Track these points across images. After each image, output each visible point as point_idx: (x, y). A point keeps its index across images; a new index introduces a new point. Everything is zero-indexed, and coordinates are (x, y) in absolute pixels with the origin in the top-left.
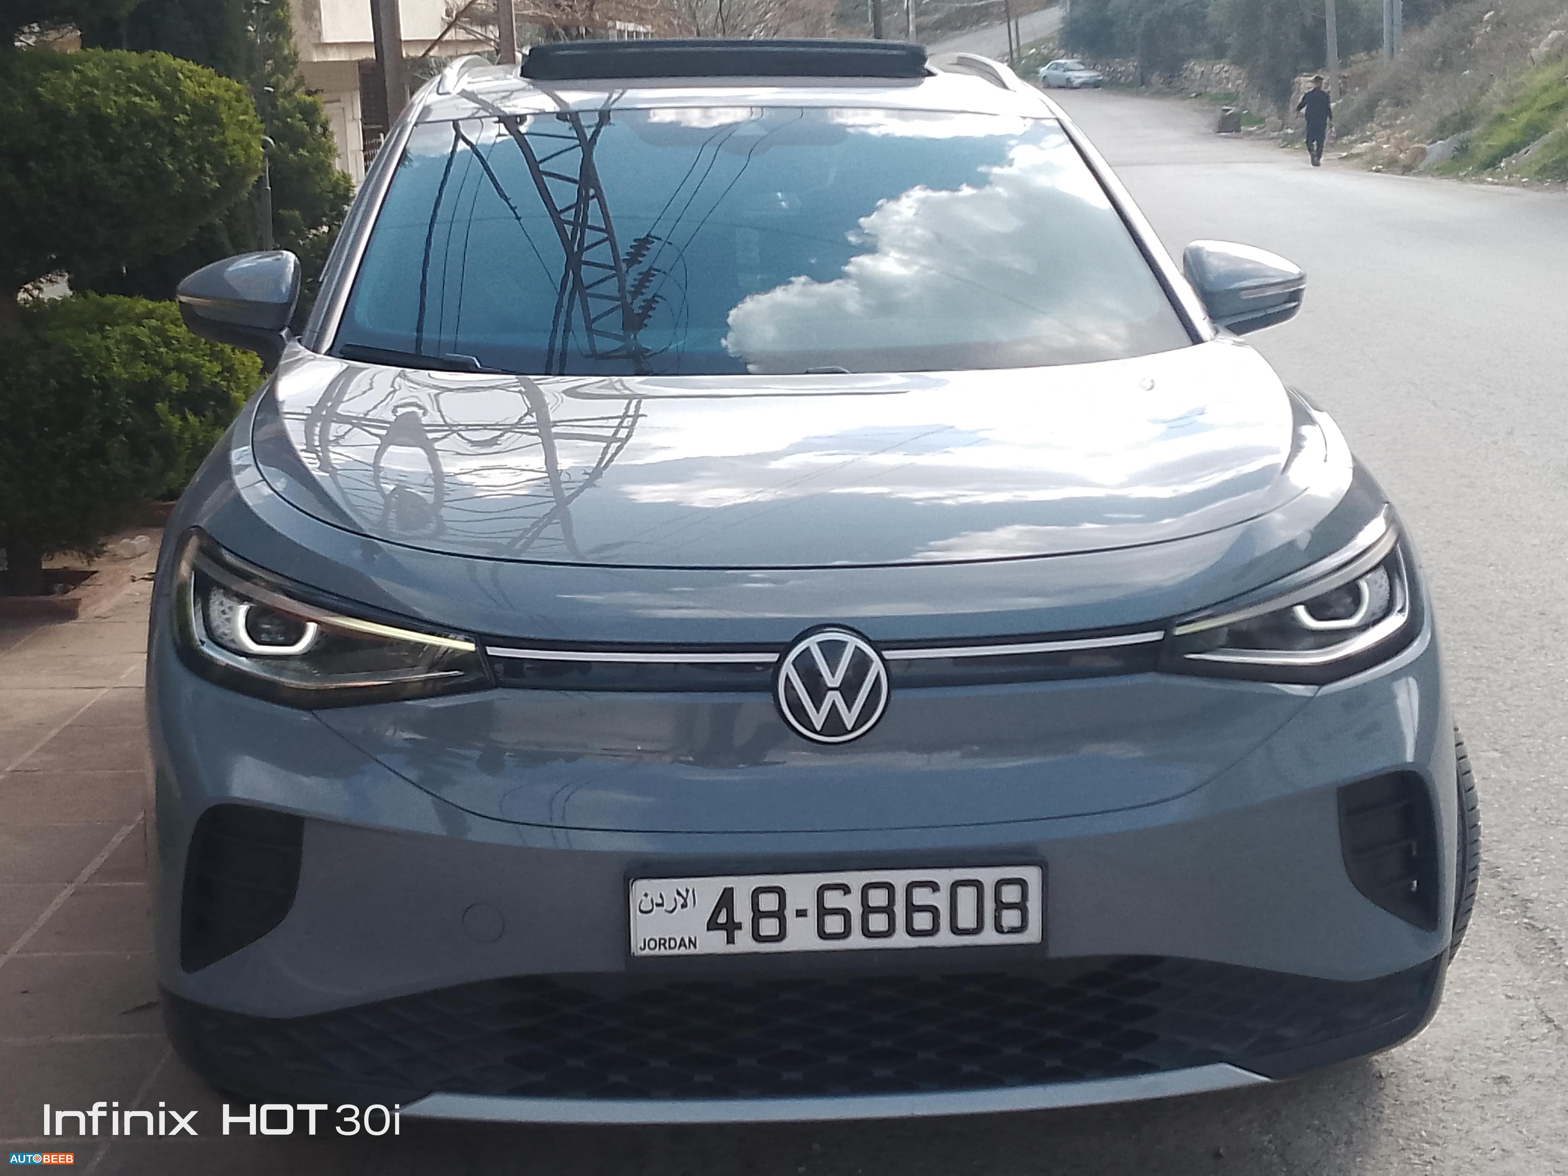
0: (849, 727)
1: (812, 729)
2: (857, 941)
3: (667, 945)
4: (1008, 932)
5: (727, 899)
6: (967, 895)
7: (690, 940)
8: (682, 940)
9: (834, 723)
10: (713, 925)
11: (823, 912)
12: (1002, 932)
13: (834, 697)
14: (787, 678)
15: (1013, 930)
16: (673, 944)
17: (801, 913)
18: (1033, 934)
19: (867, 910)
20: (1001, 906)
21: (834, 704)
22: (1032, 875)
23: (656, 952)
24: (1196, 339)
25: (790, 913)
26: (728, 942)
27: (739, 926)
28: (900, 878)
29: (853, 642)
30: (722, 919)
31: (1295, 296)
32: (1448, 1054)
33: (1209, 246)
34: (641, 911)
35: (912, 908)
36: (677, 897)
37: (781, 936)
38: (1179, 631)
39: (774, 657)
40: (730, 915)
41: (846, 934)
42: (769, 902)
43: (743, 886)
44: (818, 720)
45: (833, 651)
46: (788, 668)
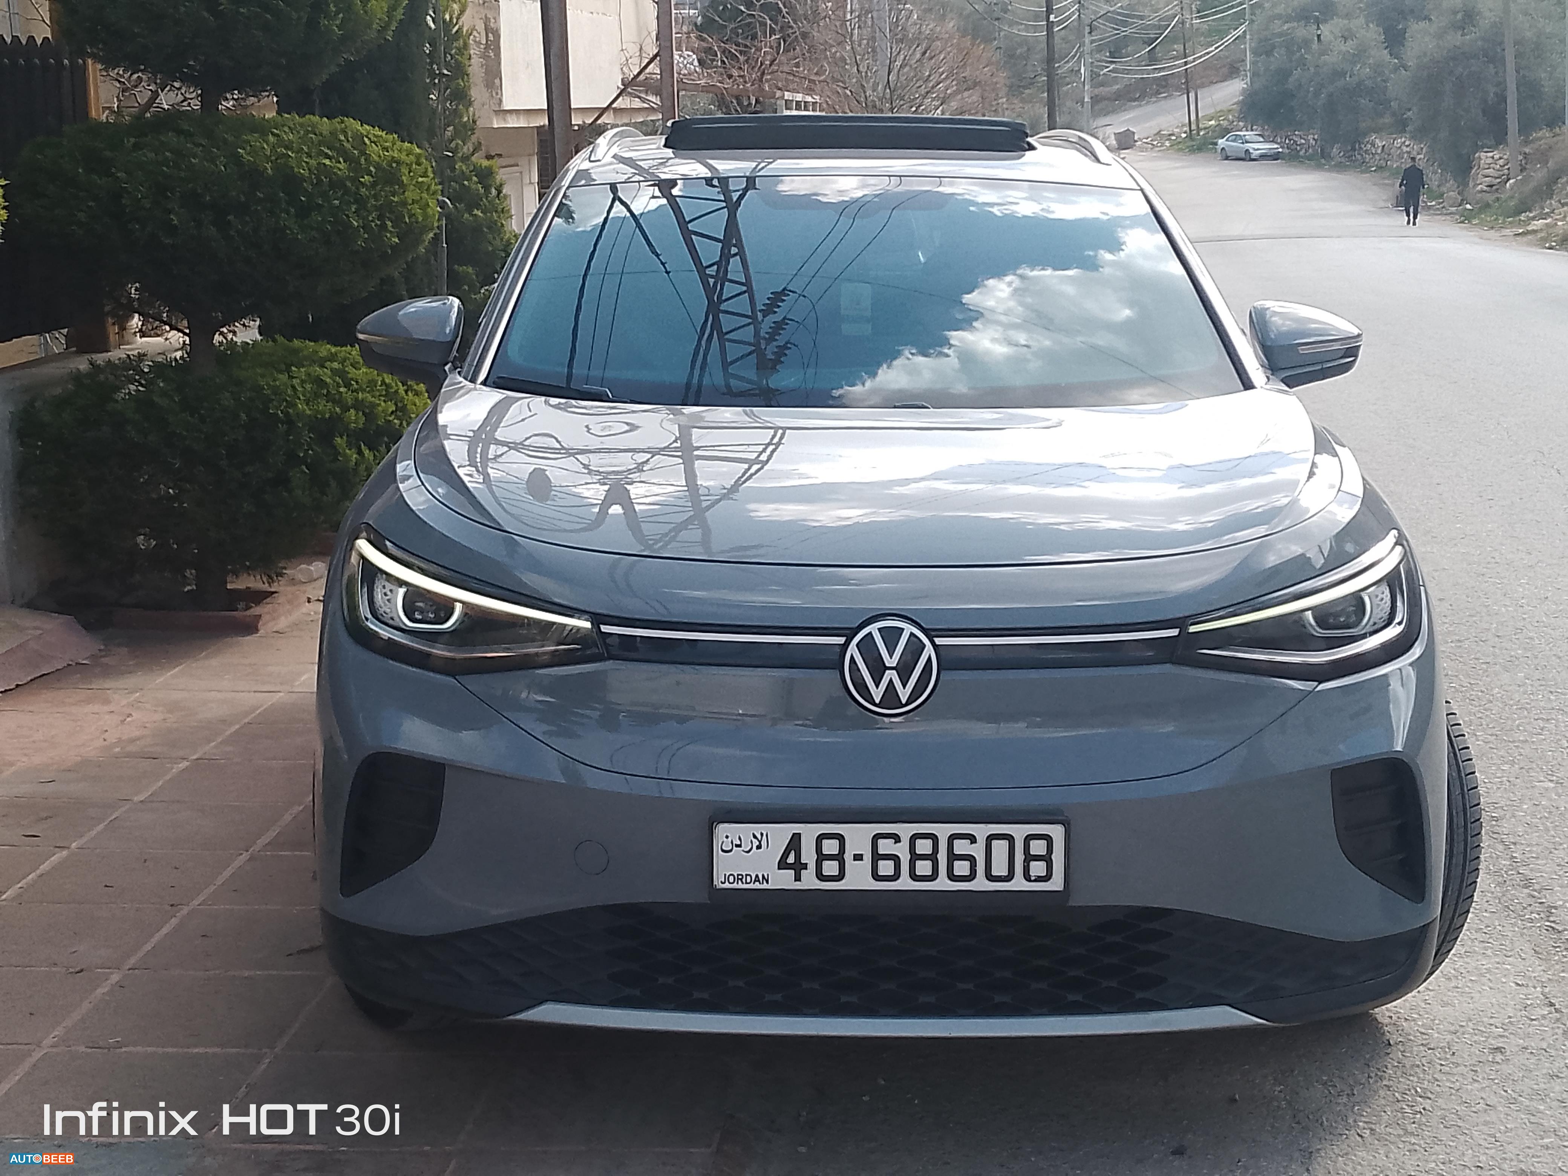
0: (904, 701)
1: (872, 701)
2: (905, 883)
3: (744, 880)
4: (1035, 881)
5: (795, 843)
6: (1000, 848)
7: (763, 876)
8: (757, 876)
9: (891, 697)
10: (783, 864)
11: (877, 857)
12: (1030, 881)
13: (891, 675)
14: (852, 657)
15: (1039, 879)
16: (748, 880)
17: (858, 857)
18: (1056, 884)
19: (915, 857)
20: (1029, 858)
21: (891, 680)
22: (1057, 832)
23: (735, 886)
24: (1247, 385)
25: (848, 857)
26: (796, 880)
27: (805, 866)
28: (943, 831)
29: (909, 628)
30: (791, 859)
31: (1353, 352)
33: (1274, 305)
34: (723, 851)
35: (952, 857)
36: (754, 840)
37: (841, 876)
38: (1192, 629)
39: (841, 640)
40: (798, 856)
41: (896, 877)
42: (830, 847)
43: (809, 832)
44: (877, 694)
45: (891, 636)
46: (853, 650)
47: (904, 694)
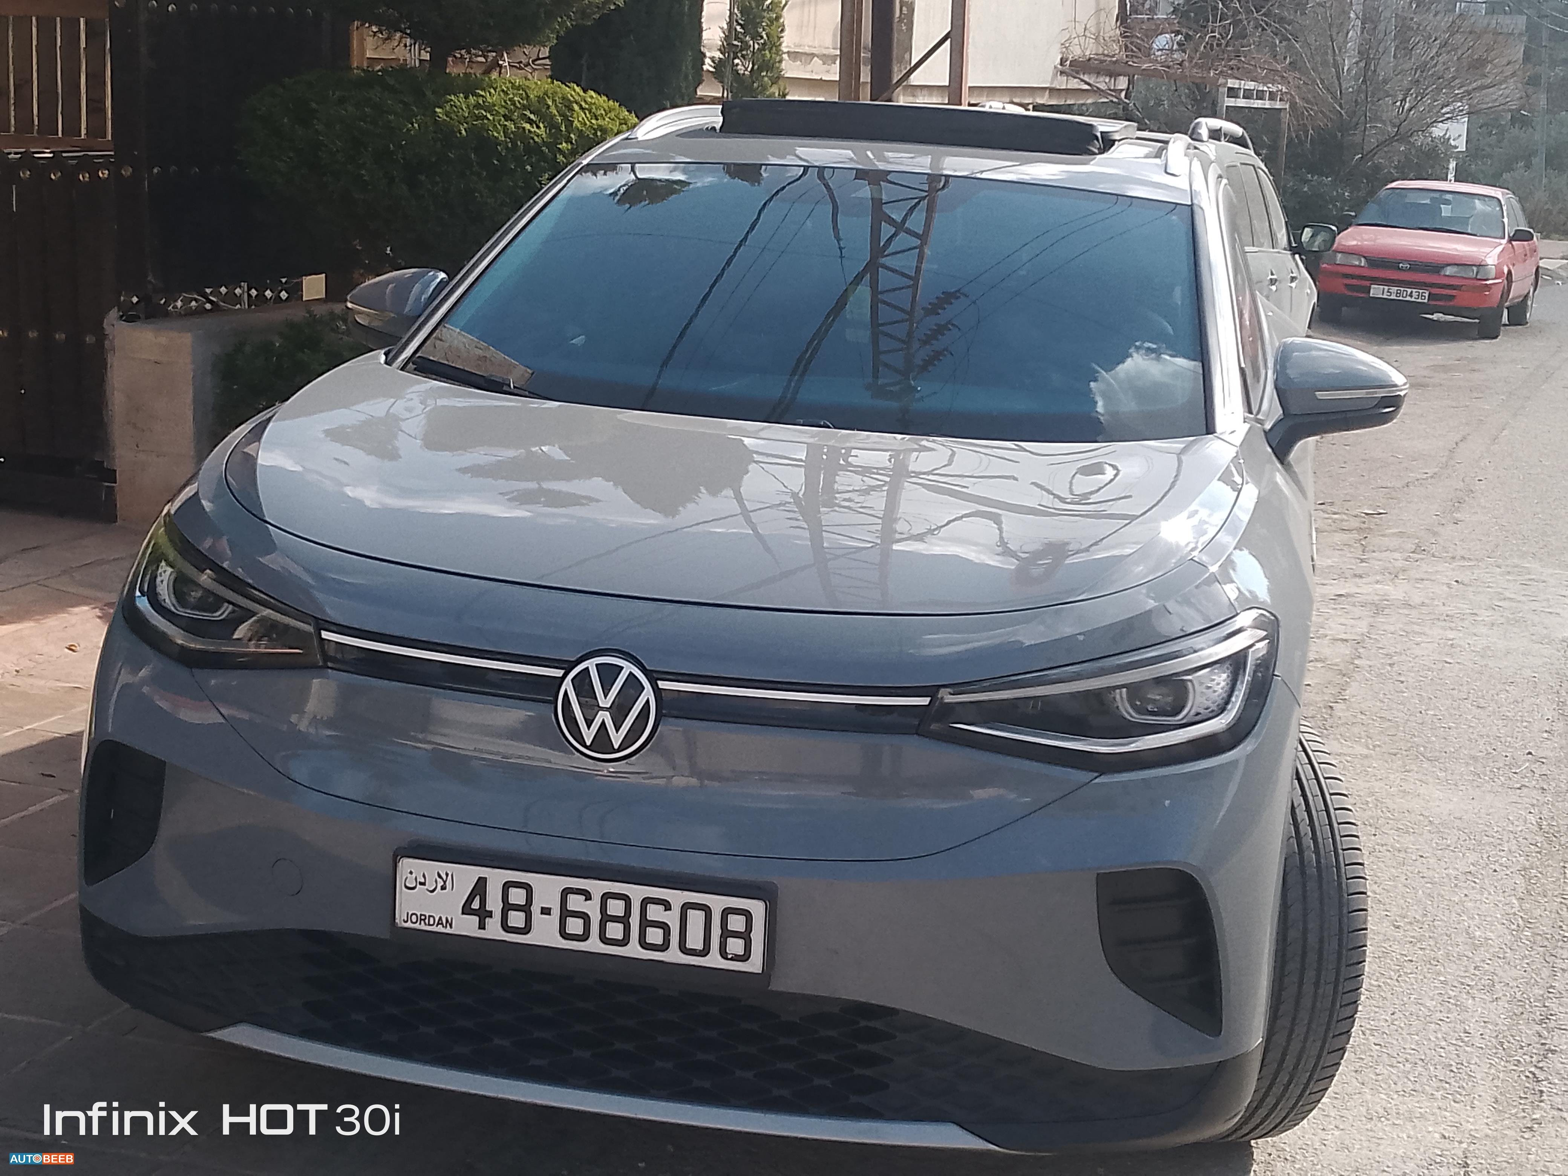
0: (616, 746)
1: (581, 741)
2: (593, 945)
3: (427, 921)
4: (731, 959)
5: (480, 887)
6: (696, 918)
7: (447, 921)
8: (440, 918)
9: (602, 741)
10: (467, 910)
11: (566, 913)
12: (727, 959)
13: (604, 716)
14: (566, 693)
15: (736, 958)
16: (432, 922)
17: (546, 911)
18: (755, 965)
19: (606, 918)
20: (726, 934)
21: (603, 723)
22: (757, 908)
23: (417, 926)
25: (536, 909)
26: (480, 928)
27: (490, 914)
28: (637, 892)
29: (629, 668)
30: (476, 905)
34: (407, 887)
35: (645, 923)
36: (439, 880)
37: (527, 930)
38: (945, 700)
39: (559, 673)
40: (483, 902)
41: (584, 937)
42: (517, 896)
43: (496, 878)
44: (589, 736)
45: (608, 674)
46: (567, 685)
47: (617, 739)
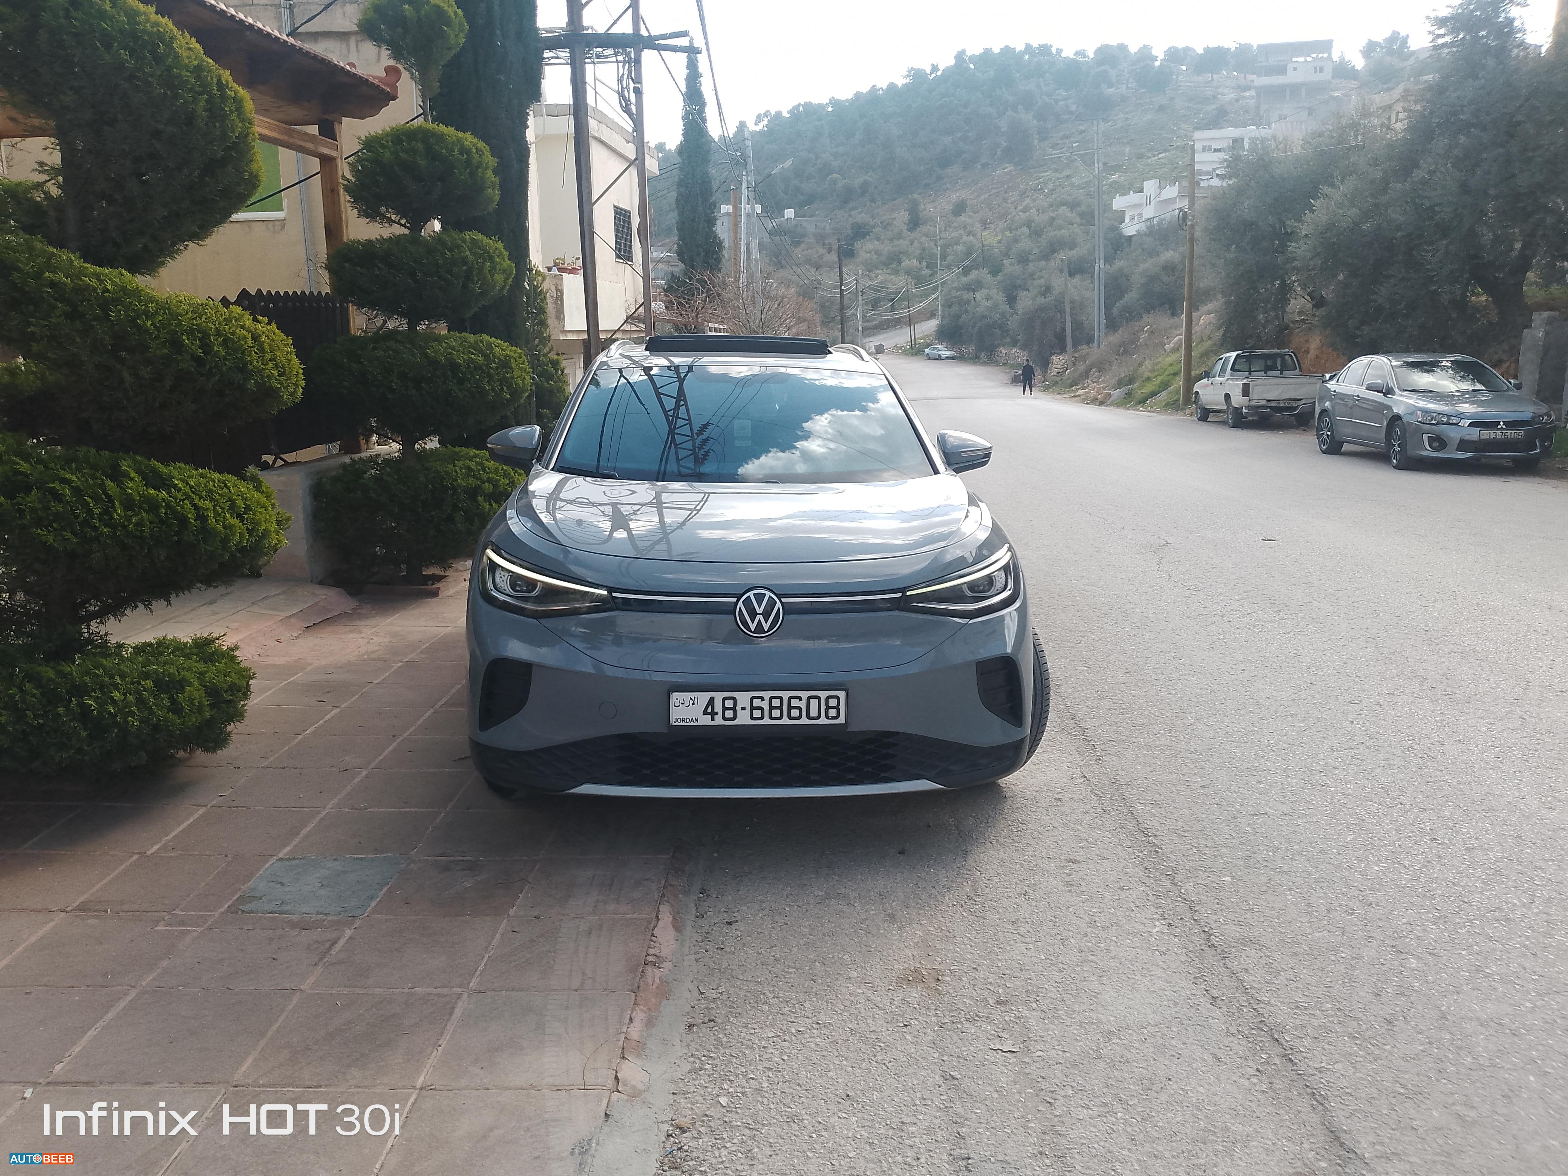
0: (766, 630)
1: (750, 630)
2: (767, 721)
3: (686, 721)
4: (831, 719)
5: (711, 701)
6: (814, 703)
7: (696, 719)
8: (692, 719)
9: (759, 628)
10: (705, 713)
11: (752, 708)
12: (829, 719)
13: (759, 617)
14: (740, 608)
15: (833, 718)
16: (688, 721)
17: (743, 709)
18: (842, 720)
19: (772, 708)
20: (828, 708)
21: (759, 620)
22: (842, 694)
23: (681, 724)
24: (936, 472)
25: (738, 708)
26: (712, 720)
27: (716, 714)
28: (785, 695)
29: (768, 594)
30: (709, 710)
31: (988, 456)
32: (1036, 789)
33: (950, 433)
34: (675, 706)
35: (790, 708)
36: (691, 701)
37: (734, 718)
38: (908, 593)
39: (735, 600)
40: (713, 708)
41: (762, 718)
42: (729, 703)
43: (719, 696)
44: (753, 627)
45: (760, 598)
46: (740, 604)
47: (766, 627)
